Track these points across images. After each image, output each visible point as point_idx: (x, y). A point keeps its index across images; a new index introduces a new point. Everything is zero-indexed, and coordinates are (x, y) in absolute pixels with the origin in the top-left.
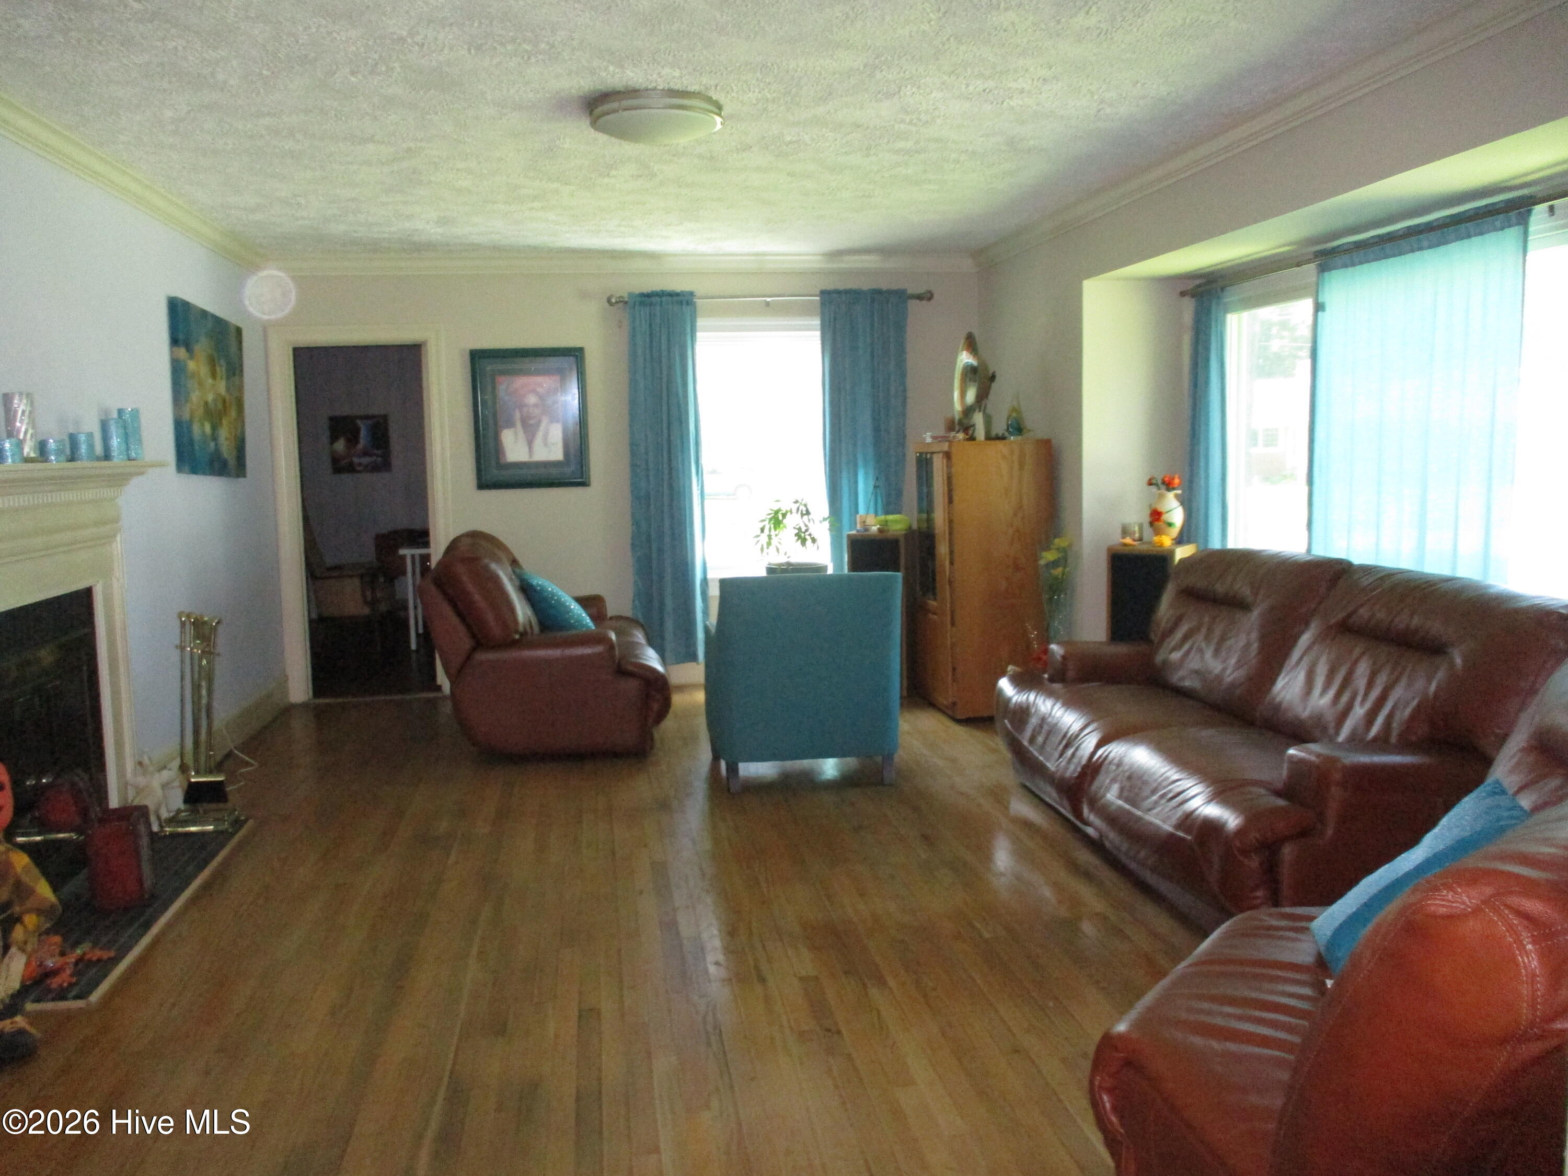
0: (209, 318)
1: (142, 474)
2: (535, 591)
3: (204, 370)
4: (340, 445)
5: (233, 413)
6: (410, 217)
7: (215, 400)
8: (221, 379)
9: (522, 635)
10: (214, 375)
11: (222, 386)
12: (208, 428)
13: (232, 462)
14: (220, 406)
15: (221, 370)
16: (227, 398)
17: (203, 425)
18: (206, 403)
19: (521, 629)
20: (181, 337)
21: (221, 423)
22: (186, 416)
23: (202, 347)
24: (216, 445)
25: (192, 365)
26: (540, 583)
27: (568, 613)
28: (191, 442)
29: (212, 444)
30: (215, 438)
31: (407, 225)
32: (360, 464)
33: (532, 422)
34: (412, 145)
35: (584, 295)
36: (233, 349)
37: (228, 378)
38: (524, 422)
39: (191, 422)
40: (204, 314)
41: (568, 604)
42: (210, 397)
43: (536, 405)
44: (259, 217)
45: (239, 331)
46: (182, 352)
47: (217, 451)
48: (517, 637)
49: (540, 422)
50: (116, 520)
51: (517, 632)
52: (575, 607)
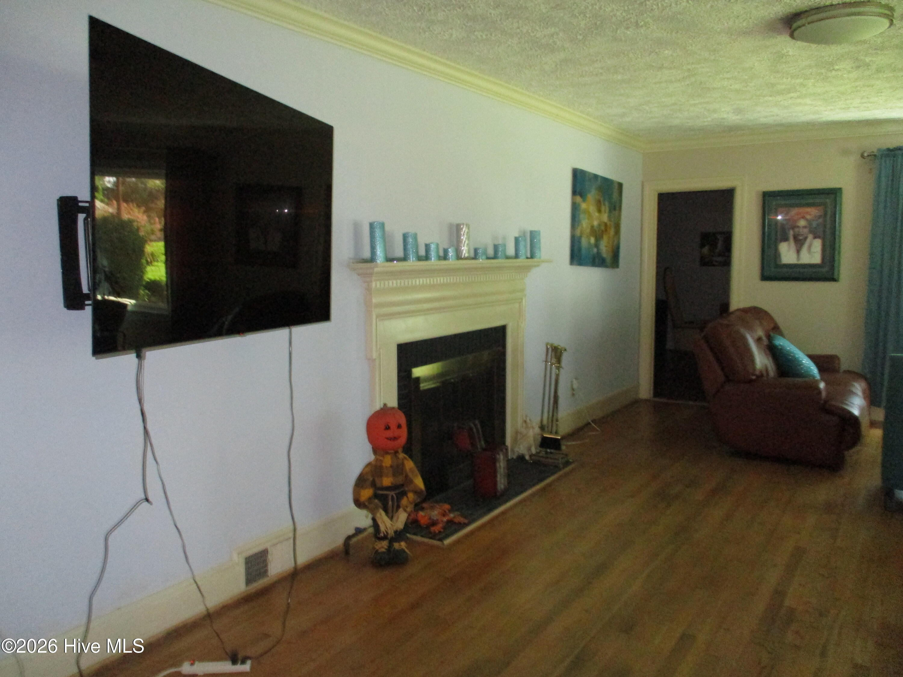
0: (599, 179)
1: (538, 266)
2: (778, 349)
3: (592, 209)
4: (706, 250)
5: (612, 232)
6: (715, 111)
7: (599, 225)
8: (605, 212)
9: (758, 377)
10: (599, 211)
11: (605, 218)
12: (592, 240)
13: (609, 260)
14: (603, 228)
15: (605, 208)
16: (608, 223)
17: (589, 239)
18: (592, 227)
19: (757, 373)
20: (578, 190)
21: (602, 237)
22: (578, 233)
23: (592, 195)
24: (598, 250)
25: (584, 206)
26: (781, 344)
27: (800, 365)
28: (580, 249)
29: (595, 250)
30: (597, 245)
31: (716, 116)
32: (716, 261)
33: (801, 238)
34: (689, 67)
35: (845, 152)
36: (615, 195)
37: (610, 211)
38: (796, 238)
39: (580, 237)
40: (596, 176)
41: (801, 359)
42: (596, 223)
43: (805, 227)
44: (628, 119)
45: (620, 185)
46: (578, 199)
47: (599, 254)
48: (754, 377)
49: (806, 238)
50: (523, 290)
51: (753, 374)
52: (807, 362)
